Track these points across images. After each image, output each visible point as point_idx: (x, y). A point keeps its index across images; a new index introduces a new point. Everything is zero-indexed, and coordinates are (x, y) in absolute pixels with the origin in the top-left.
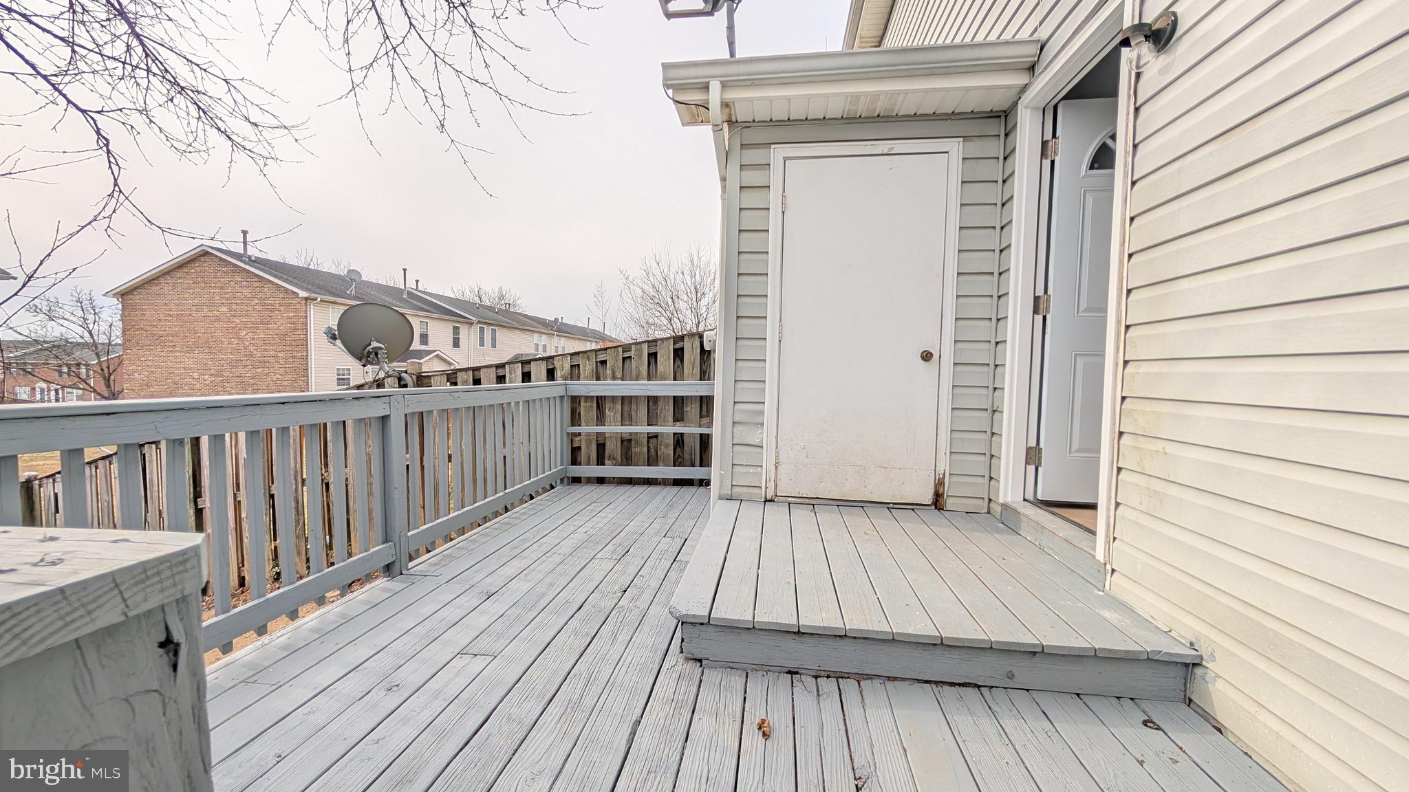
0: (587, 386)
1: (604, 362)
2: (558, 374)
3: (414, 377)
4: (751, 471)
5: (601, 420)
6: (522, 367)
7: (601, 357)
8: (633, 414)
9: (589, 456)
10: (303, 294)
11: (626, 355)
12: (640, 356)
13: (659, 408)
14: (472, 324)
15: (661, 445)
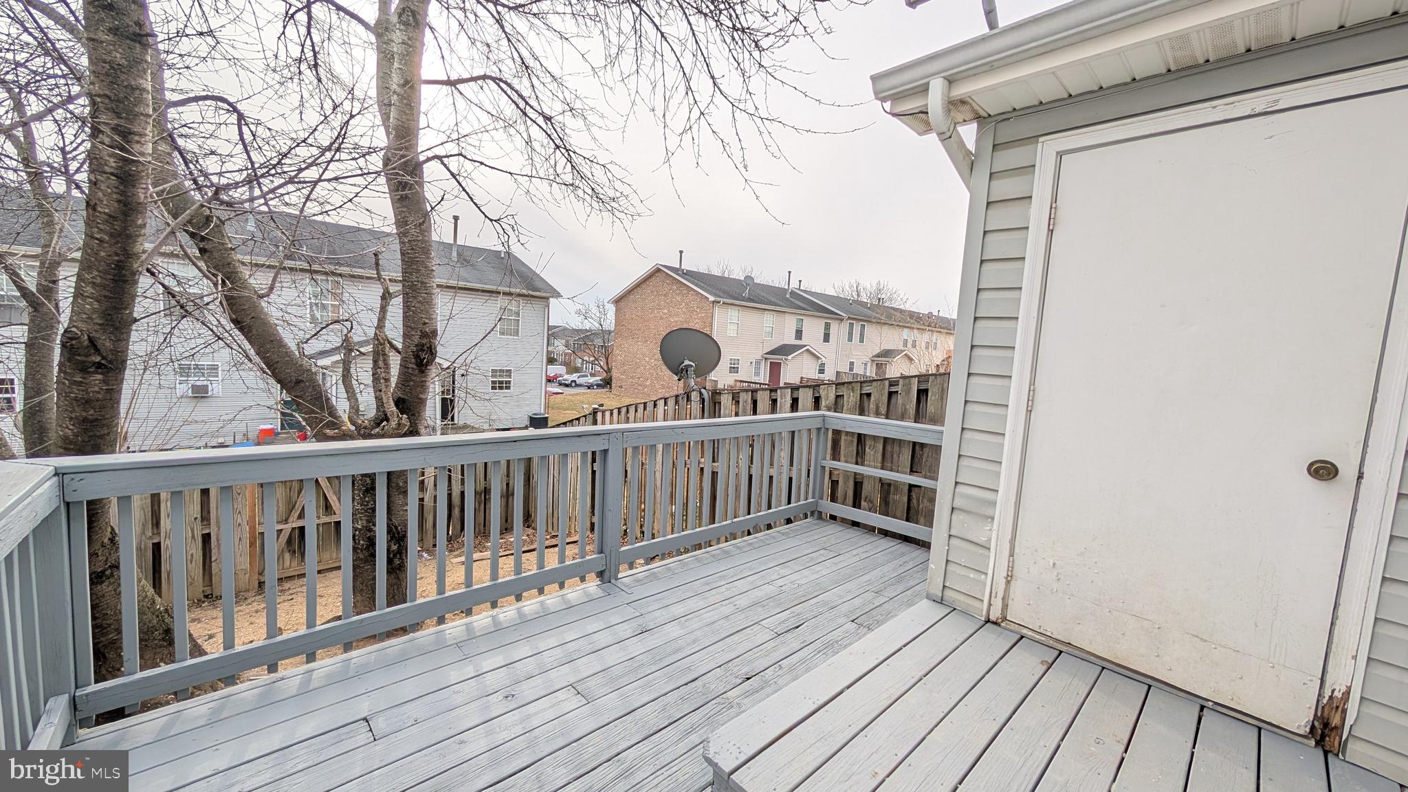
0: (850, 421)
1: (869, 395)
2: (823, 403)
3: (710, 393)
4: (972, 576)
5: (860, 458)
6: (792, 393)
7: (866, 390)
8: (895, 456)
9: (846, 494)
10: (712, 298)
11: (893, 389)
12: (908, 392)
13: (926, 455)
14: (842, 320)
15: (923, 497)
